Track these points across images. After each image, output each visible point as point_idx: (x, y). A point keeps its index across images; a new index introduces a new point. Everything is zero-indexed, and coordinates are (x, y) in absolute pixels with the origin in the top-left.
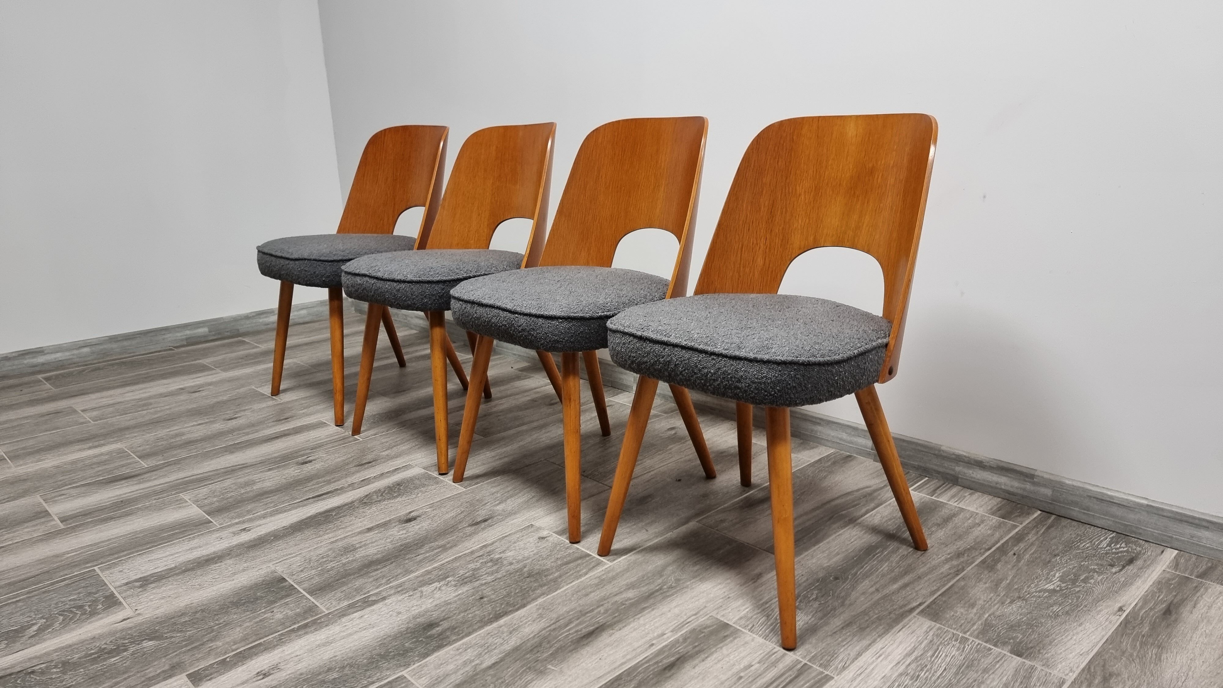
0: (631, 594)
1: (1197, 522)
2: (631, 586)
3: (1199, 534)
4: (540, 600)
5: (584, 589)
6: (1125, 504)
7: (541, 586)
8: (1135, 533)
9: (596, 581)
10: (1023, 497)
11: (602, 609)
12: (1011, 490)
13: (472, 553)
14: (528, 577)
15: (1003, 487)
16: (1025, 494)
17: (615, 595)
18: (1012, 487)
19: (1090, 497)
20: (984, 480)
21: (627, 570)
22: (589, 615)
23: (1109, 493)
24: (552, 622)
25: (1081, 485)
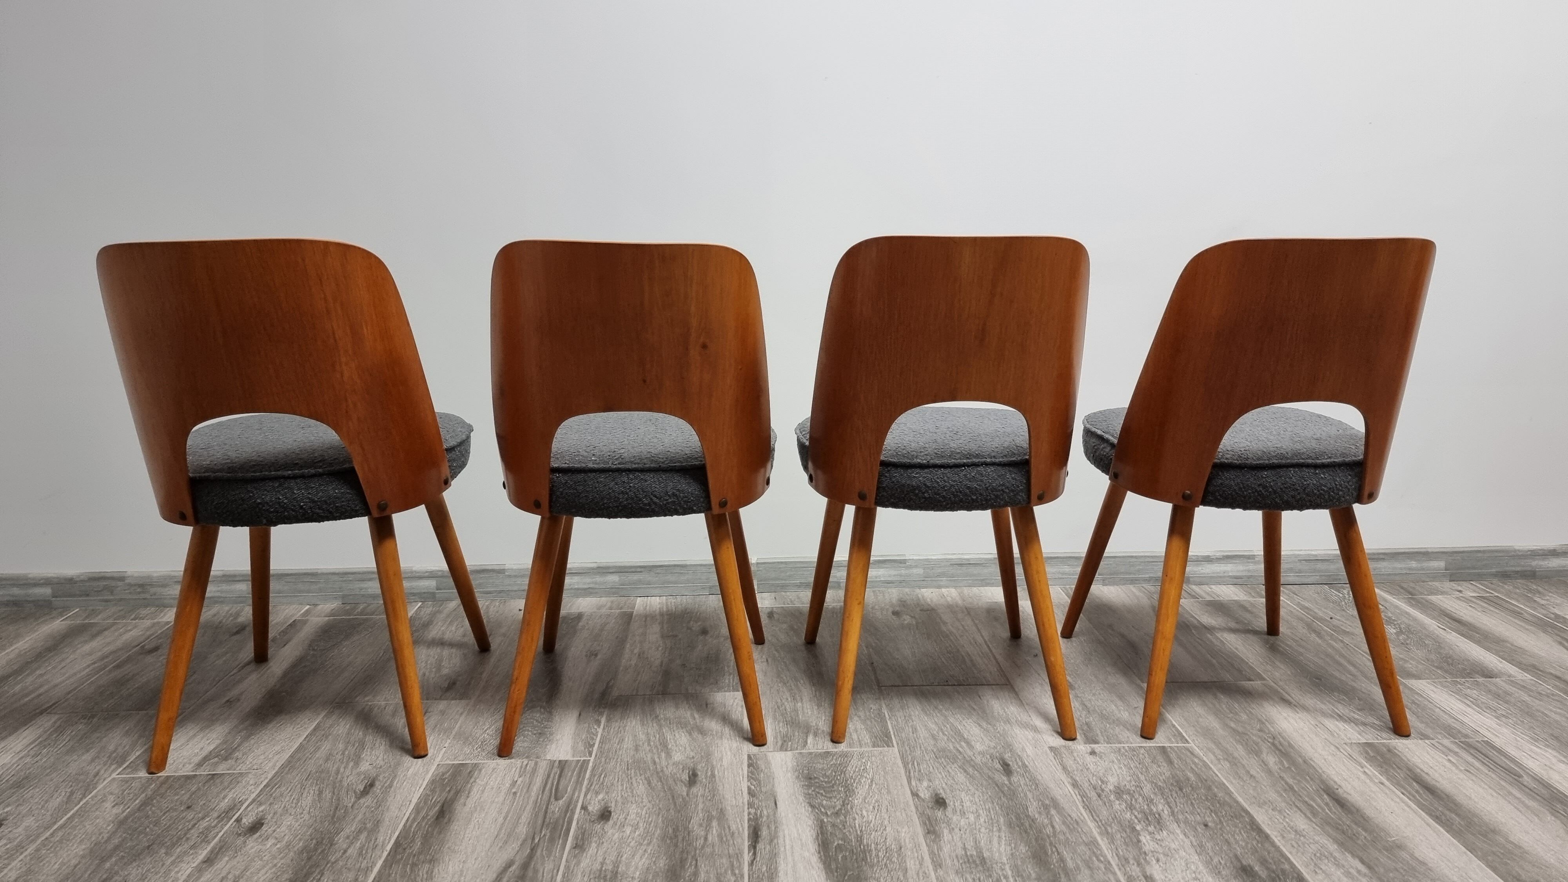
0: (1272, 760)
1: (1376, 557)
2: (1256, 752)
3: (1379, 566)
4: (1240, 799)
5: (1237, 773)
6: (1327, 558)
7: (1209, 788)
8: (1336, 580)
9: (1227, 765)
10: (1249, 577)
11: (1290, 781)
12: (1235, 574)
13: (1083, 796)
14: (1181, 789)
15: (1230, 574)
16: (1250, 574)
17: (1266, 765)
18: (1238, 571)
19: (1300, 561)
20: (1213, 573)
21: (1218, 744)
22: (1297, 789)
23: (1313, 553)
24: (1295, 809)
25: (1292, 553)
